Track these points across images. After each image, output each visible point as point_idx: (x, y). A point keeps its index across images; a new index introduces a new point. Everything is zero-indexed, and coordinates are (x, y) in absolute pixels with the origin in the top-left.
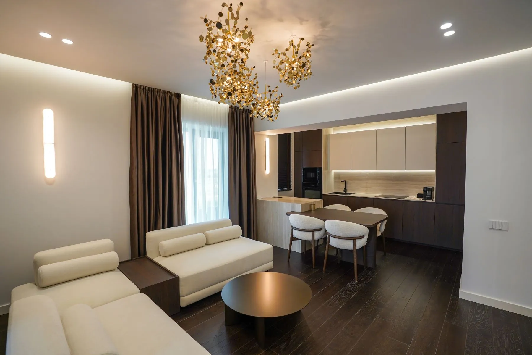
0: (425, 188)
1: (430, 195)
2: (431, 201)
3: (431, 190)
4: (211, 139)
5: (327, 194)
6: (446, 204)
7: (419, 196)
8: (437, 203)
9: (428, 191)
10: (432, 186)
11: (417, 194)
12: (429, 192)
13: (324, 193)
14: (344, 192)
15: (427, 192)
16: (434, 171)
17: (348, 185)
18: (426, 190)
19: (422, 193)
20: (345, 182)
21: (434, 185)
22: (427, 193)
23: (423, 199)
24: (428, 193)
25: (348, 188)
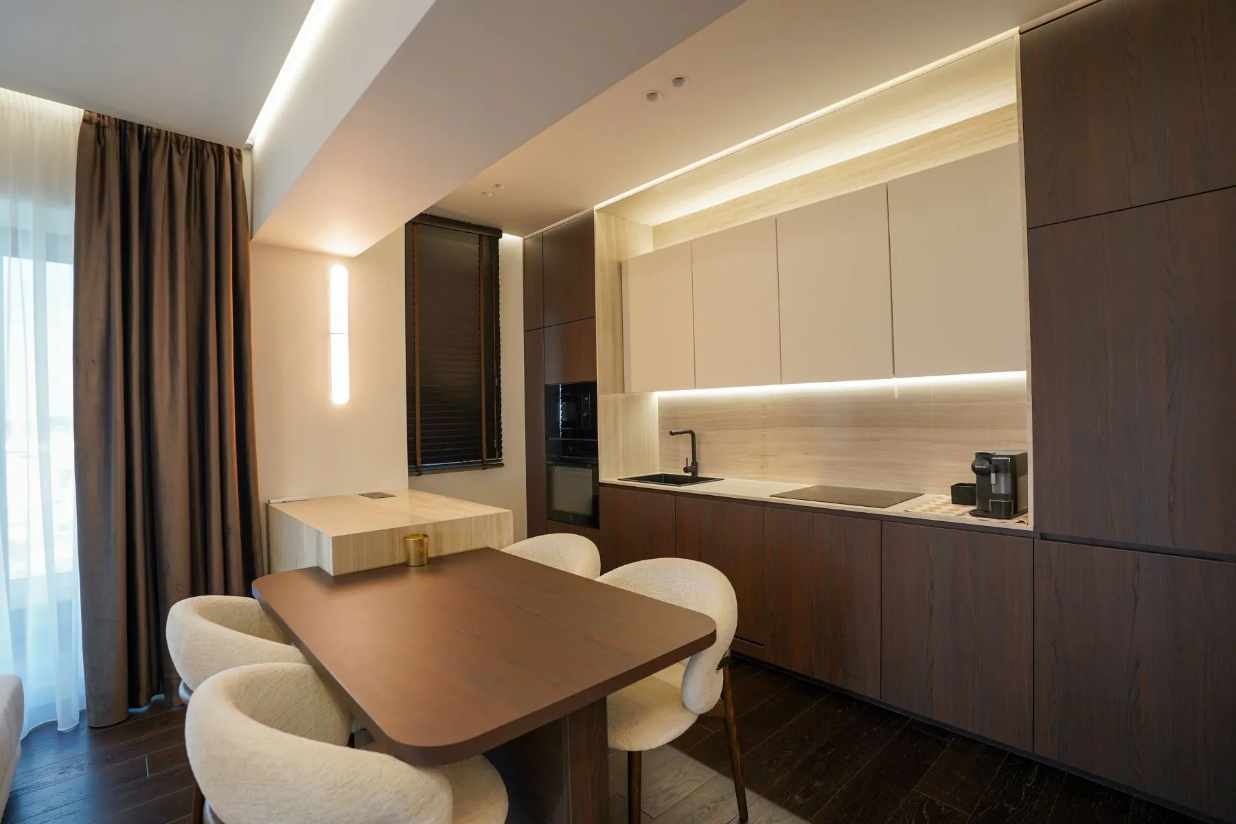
0: (982, 456)
1: (1009, 492)
2: (1012, 524)
3: (1014, 467)
4: (27, 264)
5: (614, 480)
6: (1093, 543)
7: (961, 494)
8: (1043, 537)
9: (997, 472)
10: (1015, 450)
11: (953, 487)
12: (1002, 478)
13: (604, 478)
14: (690, 474)
15: (993, 476)
16: (1019, 377)
17: (702, 450)
18: (986, 465)
19: (971, 478)
20: (689, 435)
21: (1025, 442)
22: (993, 481)
23: (973, 513)
24: (1000, 484)
25: (701, 460)
